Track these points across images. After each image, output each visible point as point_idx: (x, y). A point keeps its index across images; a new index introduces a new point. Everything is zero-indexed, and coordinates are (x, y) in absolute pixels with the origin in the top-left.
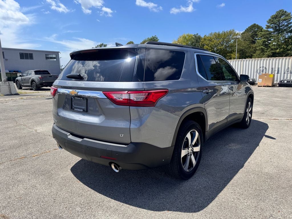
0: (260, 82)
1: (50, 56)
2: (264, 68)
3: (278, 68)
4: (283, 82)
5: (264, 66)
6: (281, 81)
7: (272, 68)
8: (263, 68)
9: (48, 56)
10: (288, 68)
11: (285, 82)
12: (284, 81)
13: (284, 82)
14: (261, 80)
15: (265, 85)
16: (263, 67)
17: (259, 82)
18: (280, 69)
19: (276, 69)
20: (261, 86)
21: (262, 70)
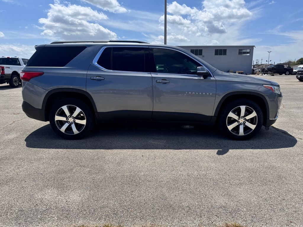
1: (244, 51)
9: (241, 51)
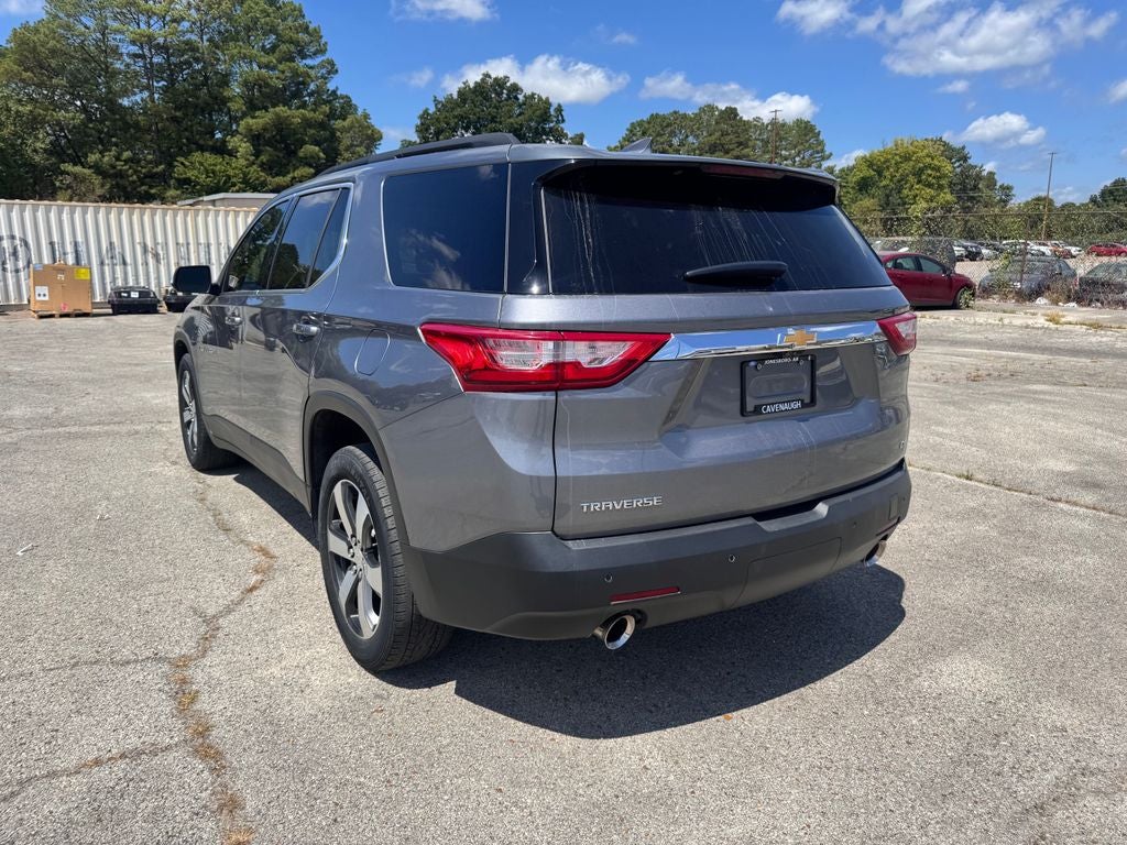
0: (42, 298)
2: (18, 242)
3: (76, 244)
4: (126, 295)
5: (17, 234)
6: (118, 293)
7: (52, 244)
8: (13, 243)
10: (111, 244)
11: (135, 295)
12: (129, 293)
13: (129, 296)
14: (44, 290)
15: (66, 311)
16: (13, 237)
17: (38, 298)
18: (82, 248)
19: (69, 249)
20: (52, 316)
21: (11, 250)
